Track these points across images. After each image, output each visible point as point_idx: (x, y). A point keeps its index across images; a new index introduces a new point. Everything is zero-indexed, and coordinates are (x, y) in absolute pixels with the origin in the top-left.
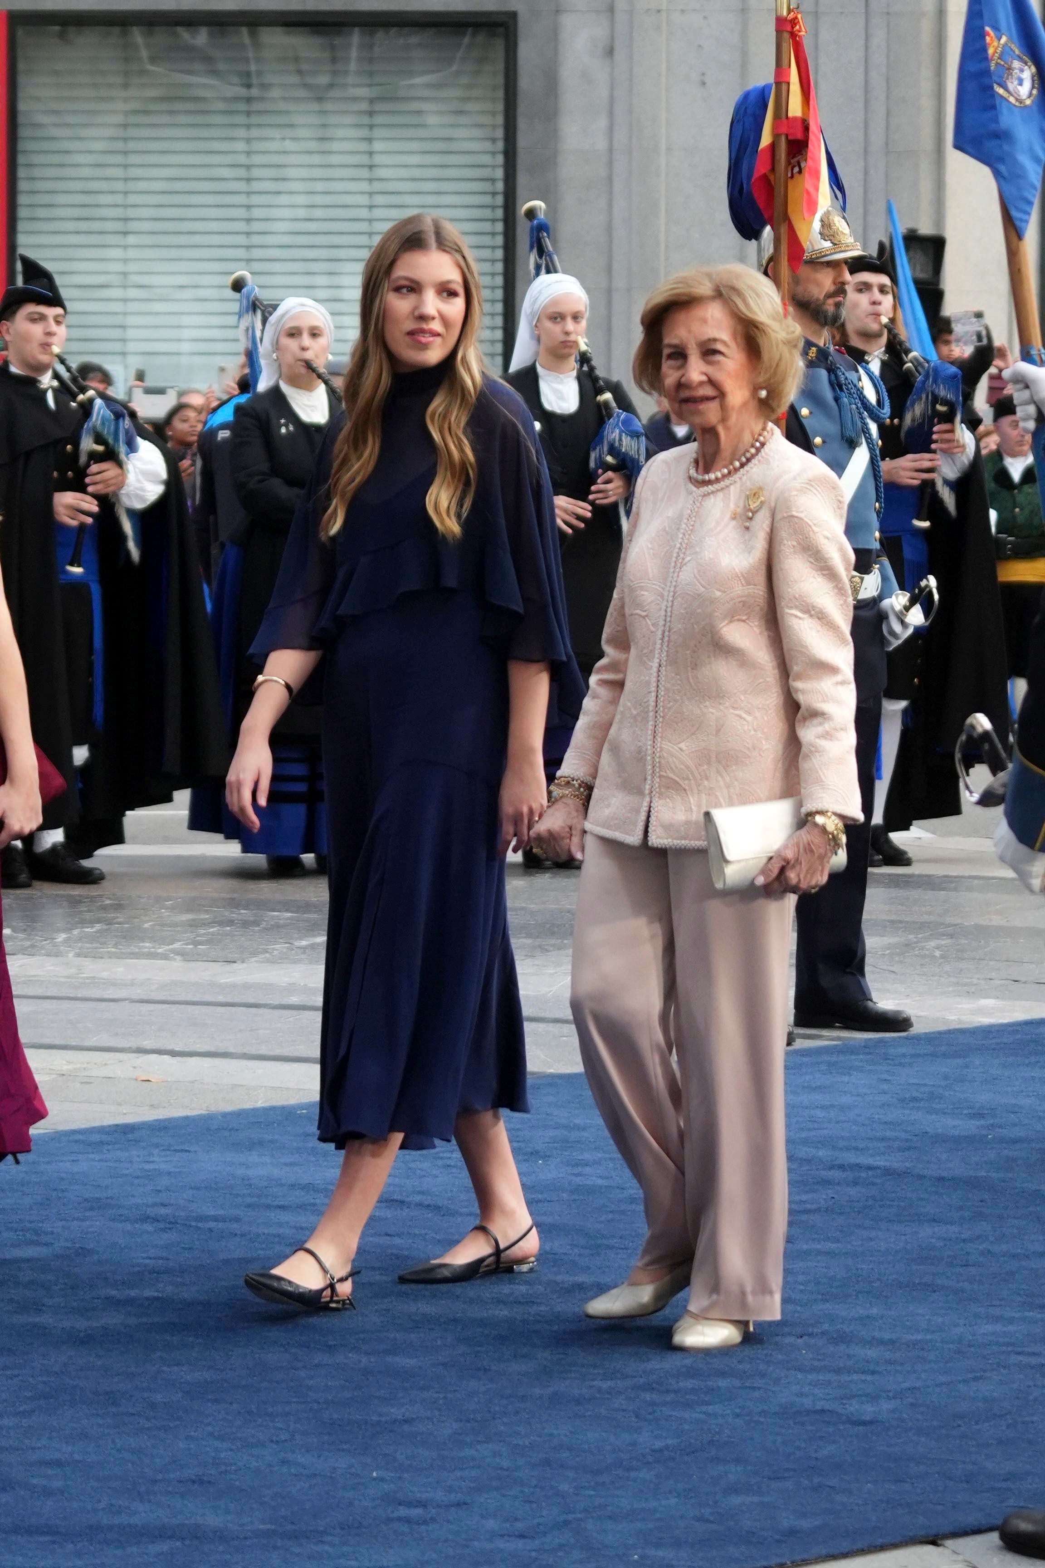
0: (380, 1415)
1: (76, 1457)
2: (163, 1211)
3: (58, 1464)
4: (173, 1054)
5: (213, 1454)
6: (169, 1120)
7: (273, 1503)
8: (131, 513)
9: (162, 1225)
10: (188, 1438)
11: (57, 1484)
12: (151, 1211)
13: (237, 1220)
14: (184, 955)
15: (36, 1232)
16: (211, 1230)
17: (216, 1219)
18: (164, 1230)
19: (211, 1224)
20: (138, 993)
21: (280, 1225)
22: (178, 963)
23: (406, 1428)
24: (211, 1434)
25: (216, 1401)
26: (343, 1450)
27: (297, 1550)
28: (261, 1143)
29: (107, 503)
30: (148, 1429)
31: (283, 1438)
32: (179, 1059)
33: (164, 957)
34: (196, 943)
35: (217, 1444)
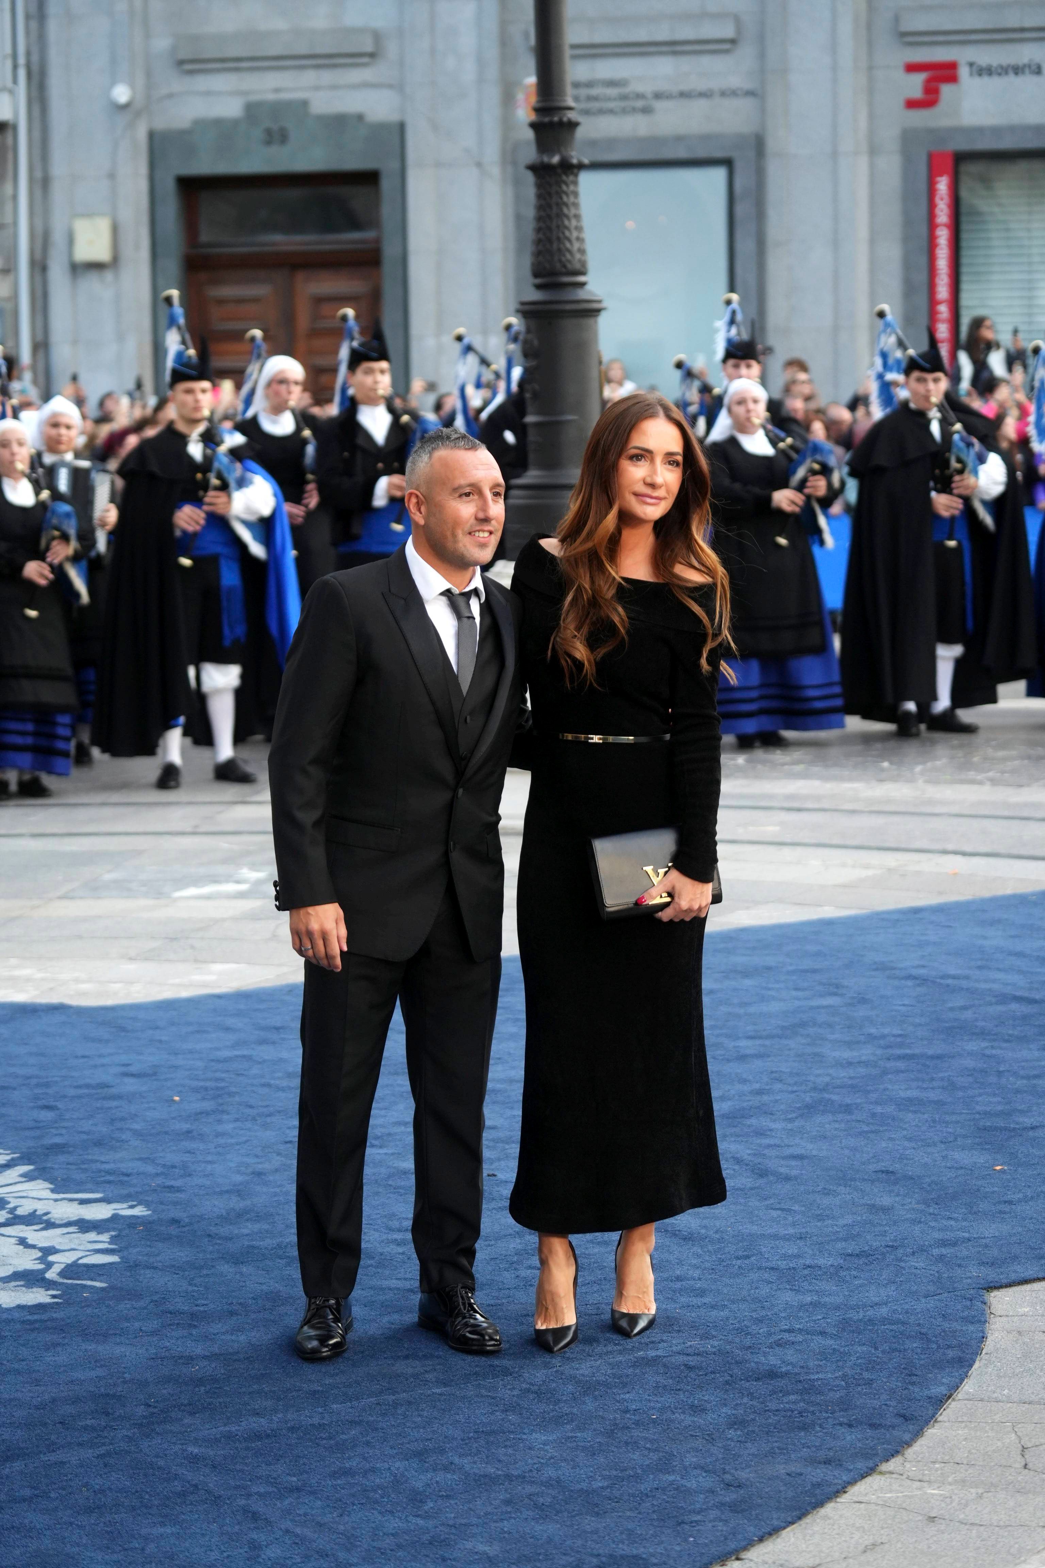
0: (1017, 1123)
1: (814, 1153)
2: (922, 971)
3: (801, 1157)
4: (964, 854)
5: (901, 1151)
6: (946, 904)
7: (929, 1189)
8: (985, 503)
9: (918, 982)
10: (890, 1139)
11: (794, 1172)
12: (915, 972)
13: (967, 978)
14: (994, 782)
15: (837, 986)
16: (948, 986)
17: (954, 977)
18: (919, 985)
19: (950, 981)
20: (955, 809)
21: (994, 981)
22: (987, 787)
23: (1031, 1133)
24: (904, 1137)
25: (915, 1112)
26: (986, 1149)
27: (933, 1224)
28: (999, 921)
29: (967, 501)
30: (867, 1132)
31: (950, 1139)
32: (967, 858)
33: (981, 783)
34: (1003, 772)
35: (907, 1144)
